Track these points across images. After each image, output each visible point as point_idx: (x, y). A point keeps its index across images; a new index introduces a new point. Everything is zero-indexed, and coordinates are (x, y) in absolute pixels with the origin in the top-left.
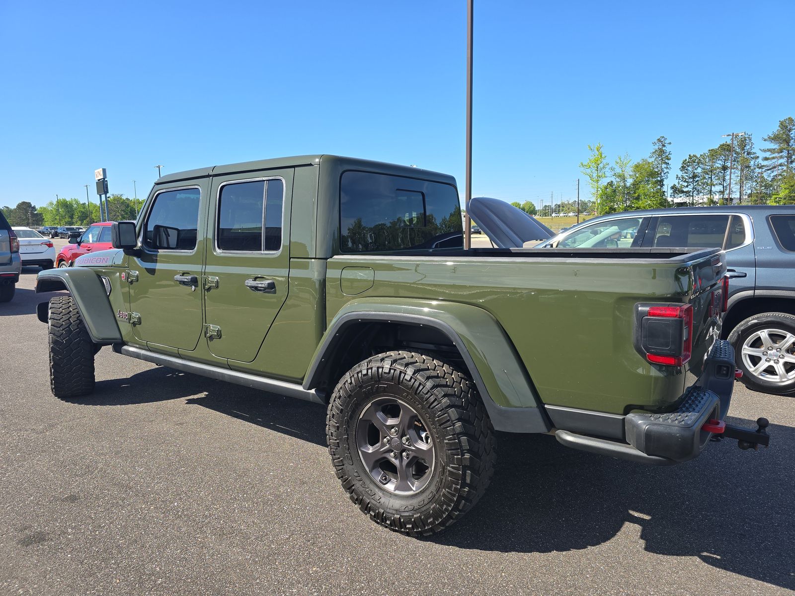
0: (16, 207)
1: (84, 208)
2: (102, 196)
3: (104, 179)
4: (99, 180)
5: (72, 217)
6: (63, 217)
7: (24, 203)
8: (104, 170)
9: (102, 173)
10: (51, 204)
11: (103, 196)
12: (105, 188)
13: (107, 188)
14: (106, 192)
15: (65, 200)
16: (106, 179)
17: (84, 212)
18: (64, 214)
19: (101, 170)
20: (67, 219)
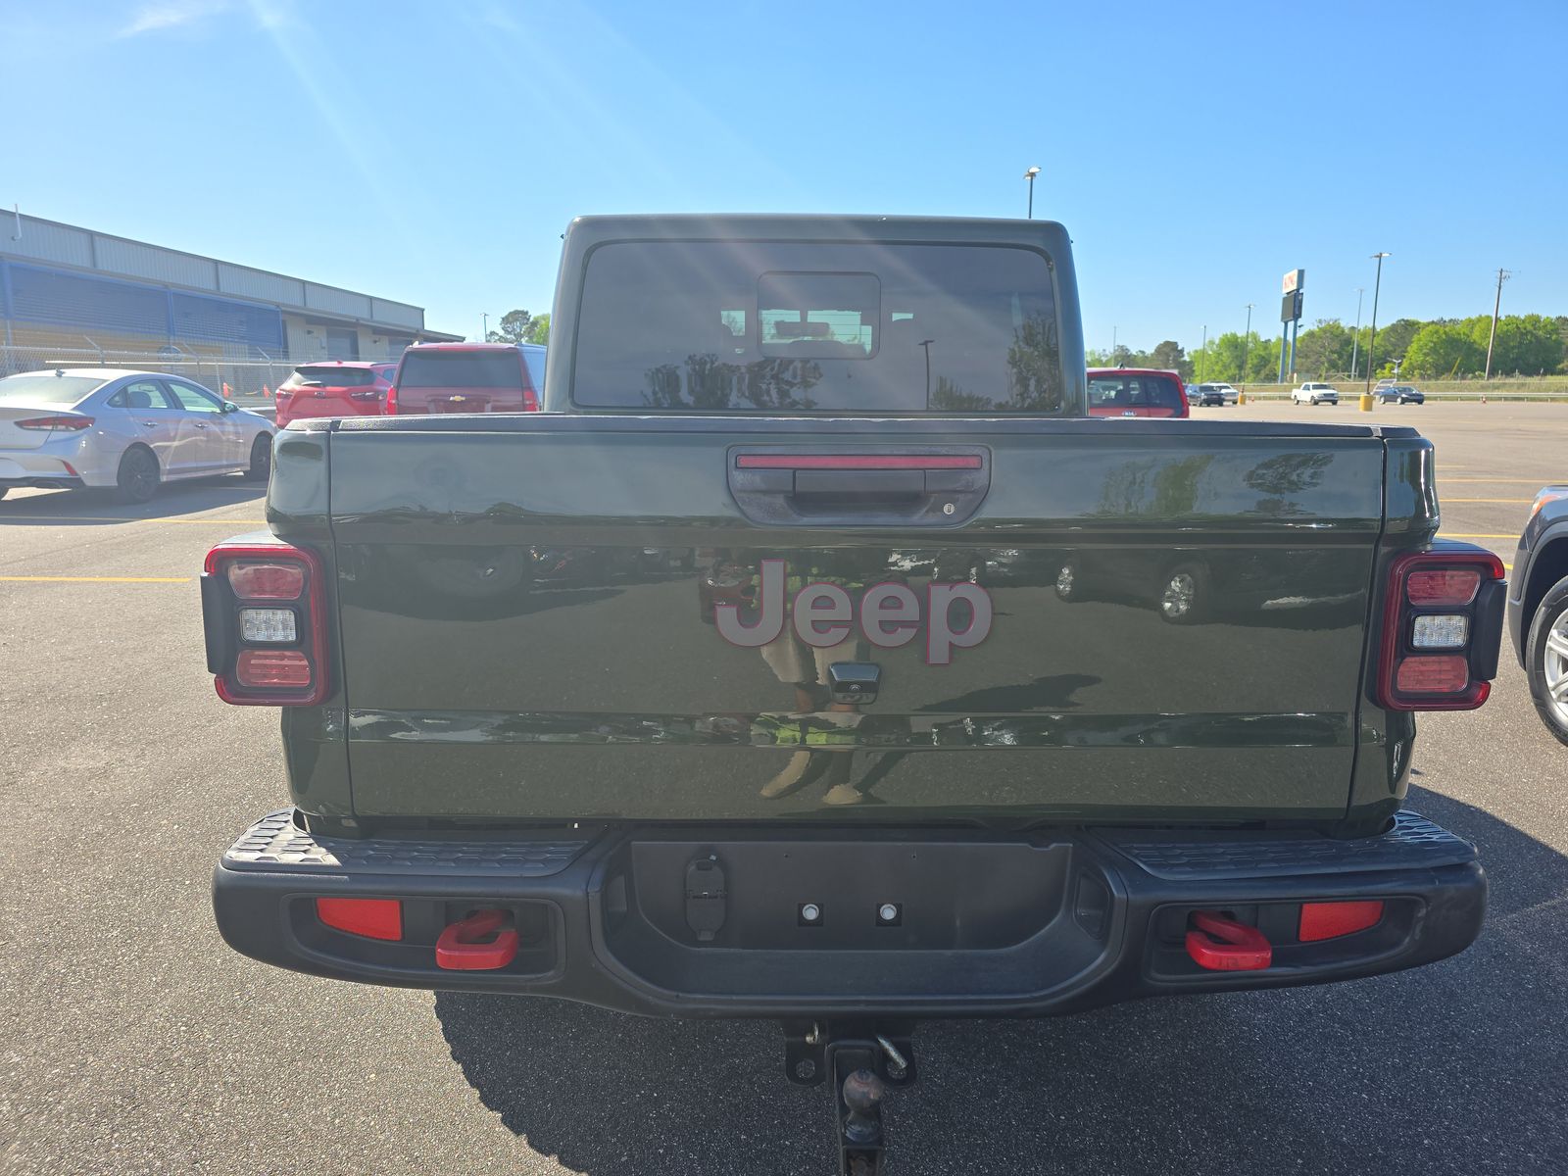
0: (1153, 351)
1: (1266, 348)
2: (1289, 323)
3: (1298, 290)
4: (1288, 293)
5: (1240, 367)
6: (1226, 367)
7: (1167, 343)
8: (1301, 273)
9: (1295, 279)
10: (1212, 342)
11: (1291, 324)
12: (1297, 309)
13: (1300, 307)
14: (1297, 316)
15: (1234, 336)
16: (1301, 291)
17: (1263, 357)
18: (1228, 361)
19: (1295, 273)
20: (1233, 371)
